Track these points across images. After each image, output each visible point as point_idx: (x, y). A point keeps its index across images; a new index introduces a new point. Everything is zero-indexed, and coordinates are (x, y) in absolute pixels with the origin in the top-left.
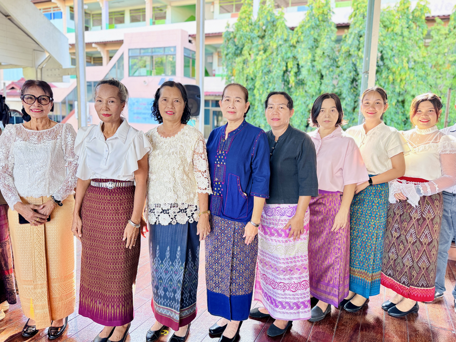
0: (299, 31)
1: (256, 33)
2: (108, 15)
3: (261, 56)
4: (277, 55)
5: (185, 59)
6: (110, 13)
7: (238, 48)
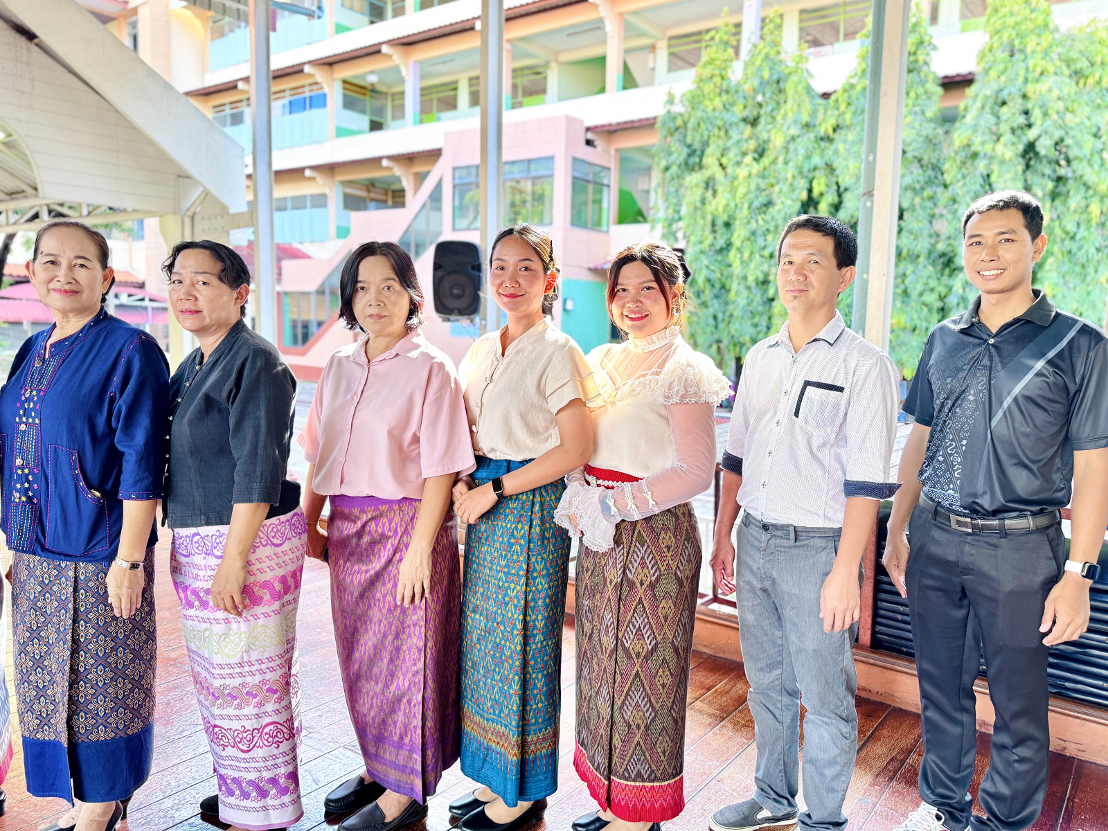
0: (840, 100)
1: (738, 111)
2: (418, 93)
3: (750, 166)
4: (786, 163)
5: (574, 184)
6: (422, 89)
7: (694, 151)
